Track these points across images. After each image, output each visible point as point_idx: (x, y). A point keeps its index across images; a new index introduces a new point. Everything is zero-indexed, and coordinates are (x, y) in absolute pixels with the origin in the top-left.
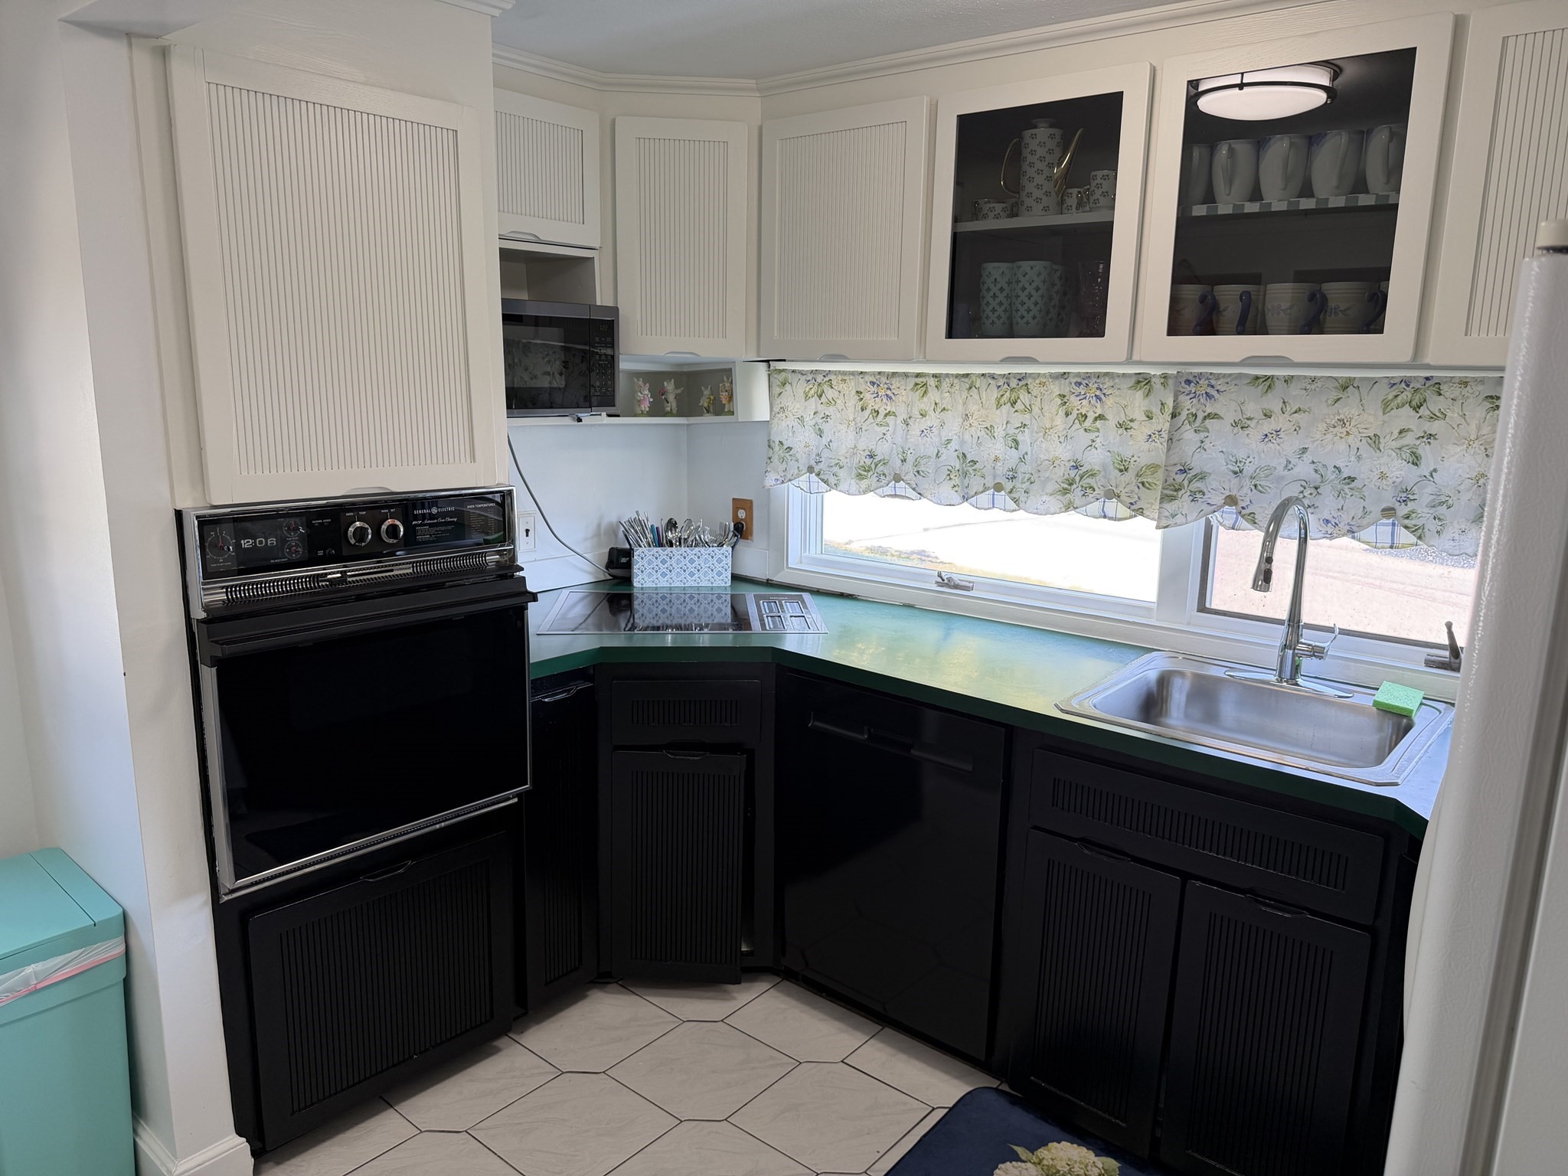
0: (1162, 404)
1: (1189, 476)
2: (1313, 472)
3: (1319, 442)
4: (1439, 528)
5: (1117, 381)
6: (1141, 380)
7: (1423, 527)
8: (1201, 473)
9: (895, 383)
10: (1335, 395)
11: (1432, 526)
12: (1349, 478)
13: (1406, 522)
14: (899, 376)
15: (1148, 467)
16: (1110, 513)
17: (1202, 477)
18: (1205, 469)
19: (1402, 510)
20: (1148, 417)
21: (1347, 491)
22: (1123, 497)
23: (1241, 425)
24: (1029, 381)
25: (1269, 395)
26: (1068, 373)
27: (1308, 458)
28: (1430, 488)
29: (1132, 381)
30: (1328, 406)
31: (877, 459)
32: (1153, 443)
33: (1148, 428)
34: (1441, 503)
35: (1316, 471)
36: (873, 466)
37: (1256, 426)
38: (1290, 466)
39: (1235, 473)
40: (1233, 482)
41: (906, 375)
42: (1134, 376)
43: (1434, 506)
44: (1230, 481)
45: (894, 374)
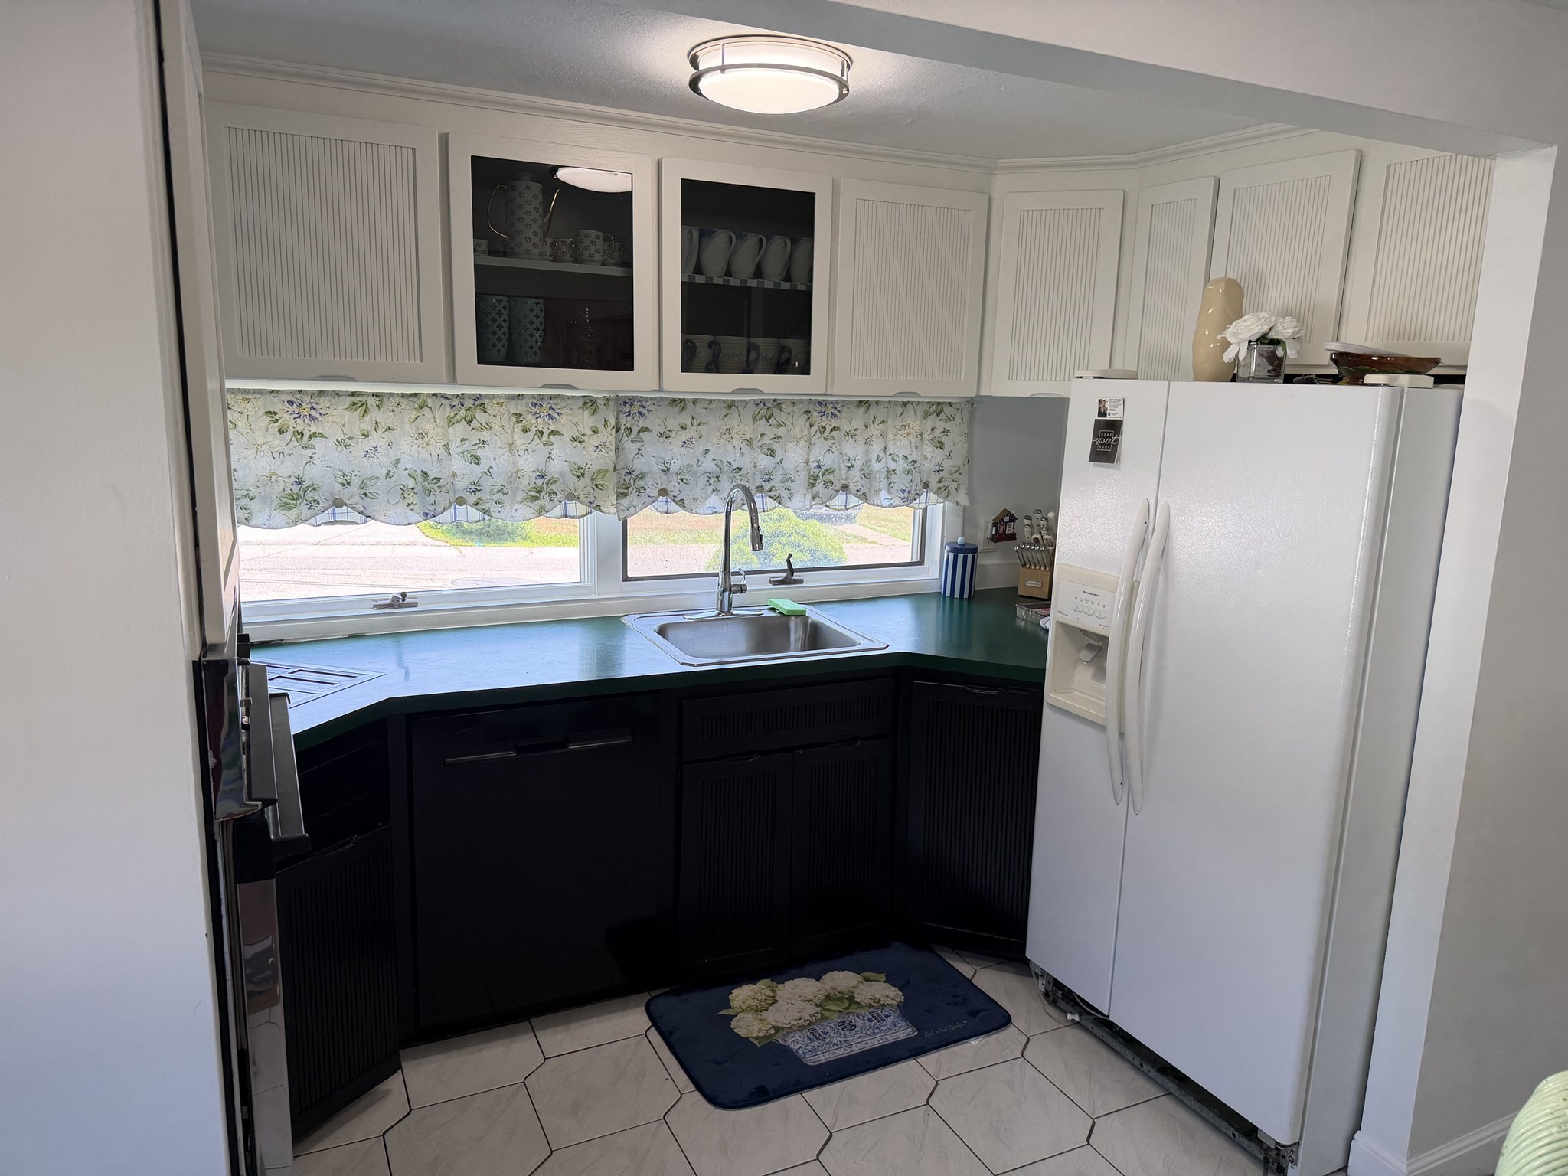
0: (605, 421)
1: (633, 476)
2: (715, 466)
3: (717, 445)
4: (789, 495)
5: (569, 402)
6: (588, 401)
7: (780, 496)
8: (641, 474)
9: (324, 402)
10: (724, 412)
11: (785, 494)
12: (738, 468)
13: (770, 494)
14: (327, 395)
15: (599, 472)
16: (571, 512)
17: (642, 476)
18: (644, 470)
19: (767, 486)
20: (594, 431)
21: (738, 477)
22: (582, 497)
23: (665, 435)
24: (486, 401)
25: (684, 413)
26: (523, 395)
27: (710, 456)
28: (781, 471)
29: (581, 403)
30: (720, 420)
31: (306, 484)
32: (601, 453)
33: (595, 441)
34: (787, 480)
35: (717, 465)
36: (302, 493)
37: (676, 436)
38: (700, 463)
39: (664, 471)
40: (663, 478)
41: (337, 394)
42: (582, 398)
43: (784, 482)
44: (660, 477)
45: (321, 393)
